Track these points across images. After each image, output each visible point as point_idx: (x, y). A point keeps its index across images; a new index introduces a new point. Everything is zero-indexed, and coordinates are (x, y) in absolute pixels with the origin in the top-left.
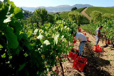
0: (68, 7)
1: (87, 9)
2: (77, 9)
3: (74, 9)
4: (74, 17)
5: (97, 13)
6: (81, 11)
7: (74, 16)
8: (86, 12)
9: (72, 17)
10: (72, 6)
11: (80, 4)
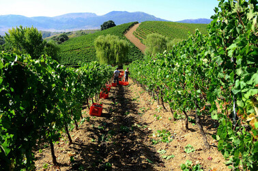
0: (92, 18)
1: (137, 25)
2: (114, 25)
3: (109, 25)
4: (109, 48)
5: (158, 39)
6: (125, 32)
7: (107, 45)
8: (136, 34)
9: (104, 48)
10: (101, 17)
11: (121, 12)
